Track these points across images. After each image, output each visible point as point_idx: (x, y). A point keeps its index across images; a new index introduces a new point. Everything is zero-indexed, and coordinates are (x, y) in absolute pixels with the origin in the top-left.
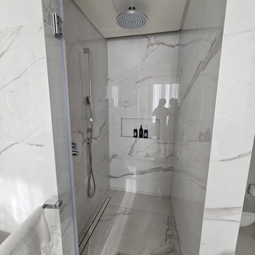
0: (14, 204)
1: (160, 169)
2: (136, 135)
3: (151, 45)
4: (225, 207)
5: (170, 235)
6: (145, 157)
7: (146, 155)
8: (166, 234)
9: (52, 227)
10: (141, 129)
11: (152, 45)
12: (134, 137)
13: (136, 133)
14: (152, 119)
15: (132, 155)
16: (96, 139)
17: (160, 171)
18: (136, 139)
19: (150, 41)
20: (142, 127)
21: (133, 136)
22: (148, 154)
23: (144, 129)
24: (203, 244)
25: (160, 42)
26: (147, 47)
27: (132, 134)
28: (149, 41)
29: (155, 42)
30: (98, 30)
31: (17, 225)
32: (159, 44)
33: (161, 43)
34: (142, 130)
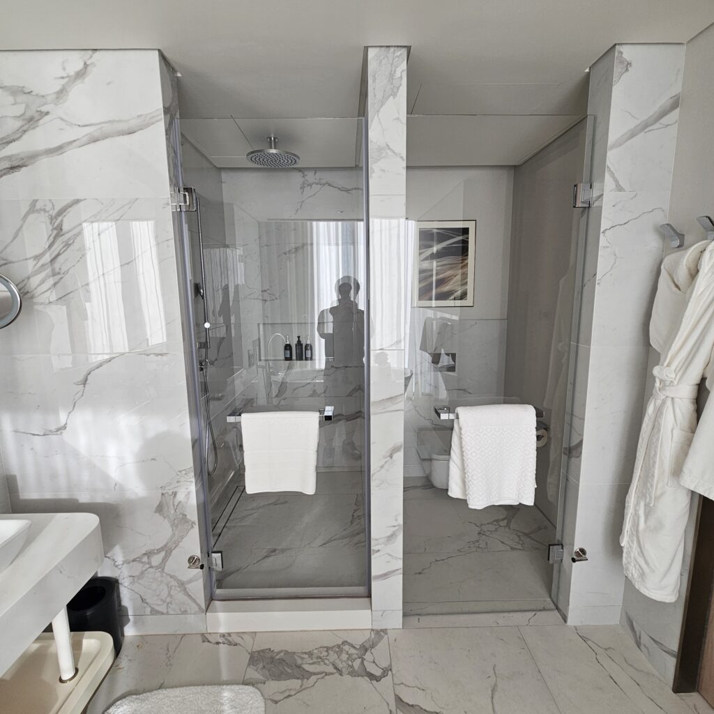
0: (112, 451)
1: (339, 417)
2: (289, 356)
3: (308, 185)
4: (388, 397)
5: (358, 516)
6: (310, 396)
7: (311, 393)
8: (353, 516)
9: (179, 473)
10: (299, 344)
11: (310, 185)
12: (286, 359)
13: (288, 352)
14: (324, 323)
15: (284, 396)
16: (212, 363)
17: (340, 420)
18: (289, 364)
19: (306, 177)
20: (301, 339)
21: (284, 358)
22: (314, 391)
23: (304, 342)
24: (373, 443)
25: (324, 181)
26: (301, 188)
27: (281, 354)
28: (303, 177)
29: (317, 181)
30: (206, 158)
31: (116, 485)
32: (324, 185)
33: (326, 183)
34: (302, 345)
